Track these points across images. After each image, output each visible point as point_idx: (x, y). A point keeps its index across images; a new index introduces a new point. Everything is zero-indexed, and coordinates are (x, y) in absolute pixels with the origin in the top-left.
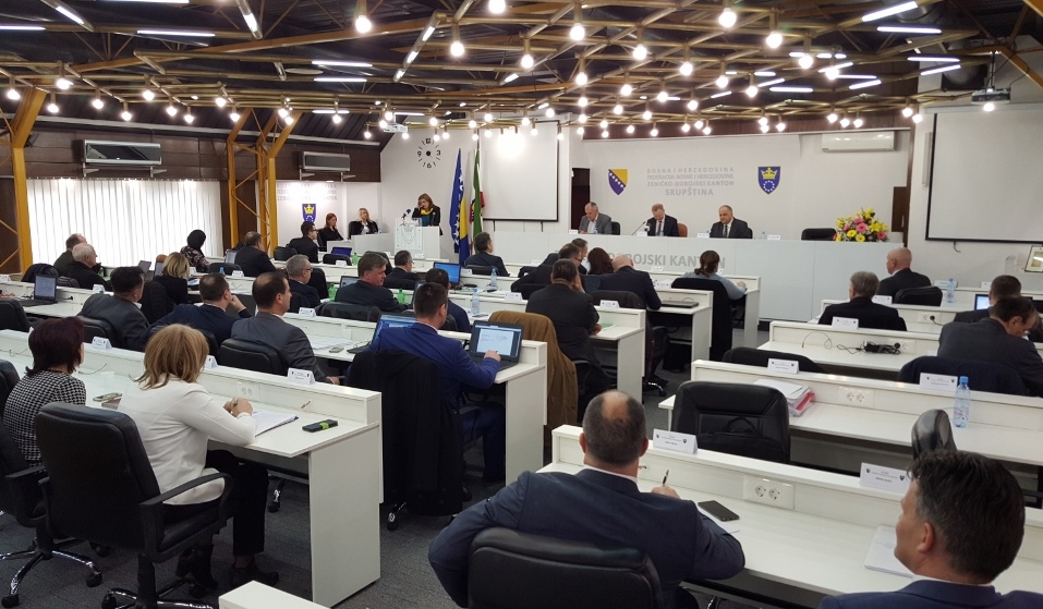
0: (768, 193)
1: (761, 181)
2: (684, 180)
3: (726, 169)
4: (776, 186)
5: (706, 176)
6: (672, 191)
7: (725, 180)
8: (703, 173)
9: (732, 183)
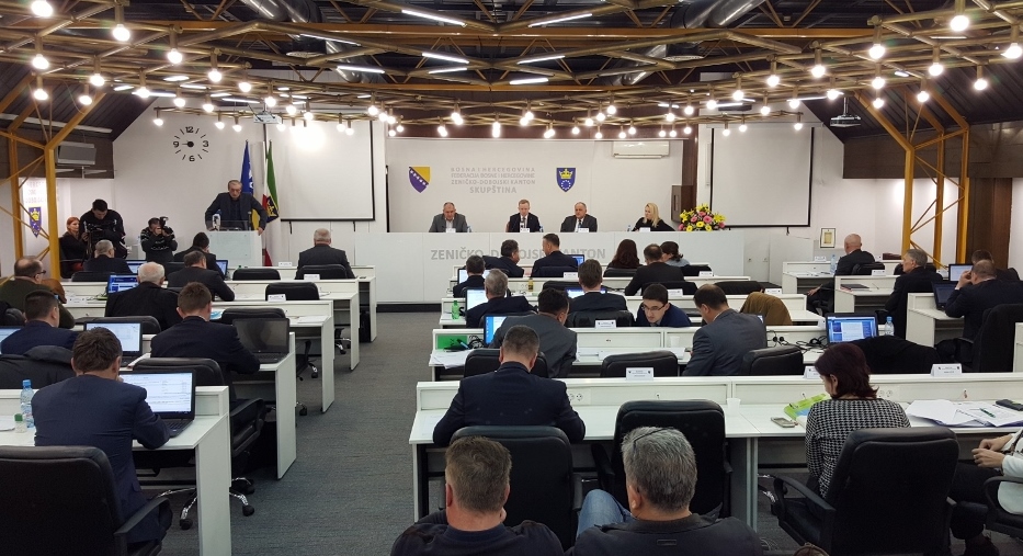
0: (566, 191)
1: (560, 180)
2: (488, 179)
3: (528, 169)
4: (572, 185)
5: (509, 175)
6: (477, 189)
7: (527, 179)
8: (506, 172)
9: (533, 182)
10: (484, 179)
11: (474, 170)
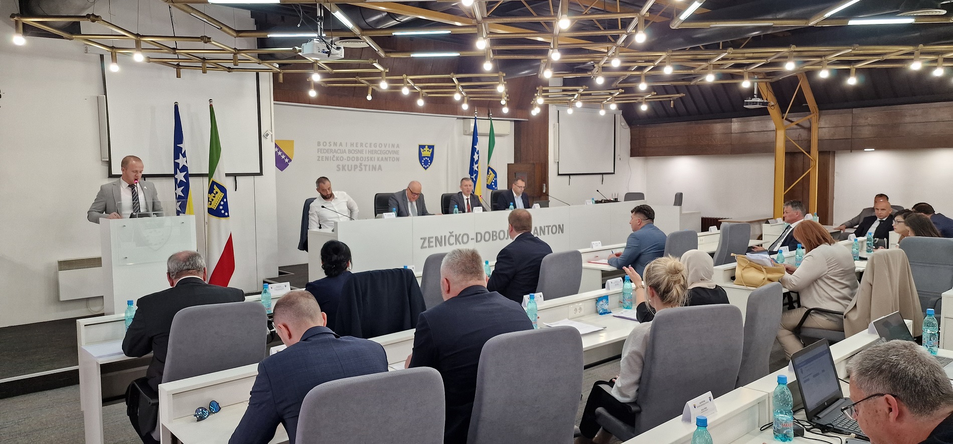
0: (426, 169)
1: (421, 158)
2: (355, 155)
3: (393, 146)
4: (431, 163)
5: (376, 152)
6: (343, 167)
7: (392, 156)
8: (373, 148)
9: (398, 159)
10: (351, 155)
11: (341, 144)
